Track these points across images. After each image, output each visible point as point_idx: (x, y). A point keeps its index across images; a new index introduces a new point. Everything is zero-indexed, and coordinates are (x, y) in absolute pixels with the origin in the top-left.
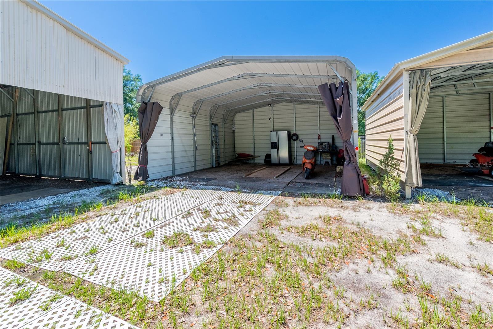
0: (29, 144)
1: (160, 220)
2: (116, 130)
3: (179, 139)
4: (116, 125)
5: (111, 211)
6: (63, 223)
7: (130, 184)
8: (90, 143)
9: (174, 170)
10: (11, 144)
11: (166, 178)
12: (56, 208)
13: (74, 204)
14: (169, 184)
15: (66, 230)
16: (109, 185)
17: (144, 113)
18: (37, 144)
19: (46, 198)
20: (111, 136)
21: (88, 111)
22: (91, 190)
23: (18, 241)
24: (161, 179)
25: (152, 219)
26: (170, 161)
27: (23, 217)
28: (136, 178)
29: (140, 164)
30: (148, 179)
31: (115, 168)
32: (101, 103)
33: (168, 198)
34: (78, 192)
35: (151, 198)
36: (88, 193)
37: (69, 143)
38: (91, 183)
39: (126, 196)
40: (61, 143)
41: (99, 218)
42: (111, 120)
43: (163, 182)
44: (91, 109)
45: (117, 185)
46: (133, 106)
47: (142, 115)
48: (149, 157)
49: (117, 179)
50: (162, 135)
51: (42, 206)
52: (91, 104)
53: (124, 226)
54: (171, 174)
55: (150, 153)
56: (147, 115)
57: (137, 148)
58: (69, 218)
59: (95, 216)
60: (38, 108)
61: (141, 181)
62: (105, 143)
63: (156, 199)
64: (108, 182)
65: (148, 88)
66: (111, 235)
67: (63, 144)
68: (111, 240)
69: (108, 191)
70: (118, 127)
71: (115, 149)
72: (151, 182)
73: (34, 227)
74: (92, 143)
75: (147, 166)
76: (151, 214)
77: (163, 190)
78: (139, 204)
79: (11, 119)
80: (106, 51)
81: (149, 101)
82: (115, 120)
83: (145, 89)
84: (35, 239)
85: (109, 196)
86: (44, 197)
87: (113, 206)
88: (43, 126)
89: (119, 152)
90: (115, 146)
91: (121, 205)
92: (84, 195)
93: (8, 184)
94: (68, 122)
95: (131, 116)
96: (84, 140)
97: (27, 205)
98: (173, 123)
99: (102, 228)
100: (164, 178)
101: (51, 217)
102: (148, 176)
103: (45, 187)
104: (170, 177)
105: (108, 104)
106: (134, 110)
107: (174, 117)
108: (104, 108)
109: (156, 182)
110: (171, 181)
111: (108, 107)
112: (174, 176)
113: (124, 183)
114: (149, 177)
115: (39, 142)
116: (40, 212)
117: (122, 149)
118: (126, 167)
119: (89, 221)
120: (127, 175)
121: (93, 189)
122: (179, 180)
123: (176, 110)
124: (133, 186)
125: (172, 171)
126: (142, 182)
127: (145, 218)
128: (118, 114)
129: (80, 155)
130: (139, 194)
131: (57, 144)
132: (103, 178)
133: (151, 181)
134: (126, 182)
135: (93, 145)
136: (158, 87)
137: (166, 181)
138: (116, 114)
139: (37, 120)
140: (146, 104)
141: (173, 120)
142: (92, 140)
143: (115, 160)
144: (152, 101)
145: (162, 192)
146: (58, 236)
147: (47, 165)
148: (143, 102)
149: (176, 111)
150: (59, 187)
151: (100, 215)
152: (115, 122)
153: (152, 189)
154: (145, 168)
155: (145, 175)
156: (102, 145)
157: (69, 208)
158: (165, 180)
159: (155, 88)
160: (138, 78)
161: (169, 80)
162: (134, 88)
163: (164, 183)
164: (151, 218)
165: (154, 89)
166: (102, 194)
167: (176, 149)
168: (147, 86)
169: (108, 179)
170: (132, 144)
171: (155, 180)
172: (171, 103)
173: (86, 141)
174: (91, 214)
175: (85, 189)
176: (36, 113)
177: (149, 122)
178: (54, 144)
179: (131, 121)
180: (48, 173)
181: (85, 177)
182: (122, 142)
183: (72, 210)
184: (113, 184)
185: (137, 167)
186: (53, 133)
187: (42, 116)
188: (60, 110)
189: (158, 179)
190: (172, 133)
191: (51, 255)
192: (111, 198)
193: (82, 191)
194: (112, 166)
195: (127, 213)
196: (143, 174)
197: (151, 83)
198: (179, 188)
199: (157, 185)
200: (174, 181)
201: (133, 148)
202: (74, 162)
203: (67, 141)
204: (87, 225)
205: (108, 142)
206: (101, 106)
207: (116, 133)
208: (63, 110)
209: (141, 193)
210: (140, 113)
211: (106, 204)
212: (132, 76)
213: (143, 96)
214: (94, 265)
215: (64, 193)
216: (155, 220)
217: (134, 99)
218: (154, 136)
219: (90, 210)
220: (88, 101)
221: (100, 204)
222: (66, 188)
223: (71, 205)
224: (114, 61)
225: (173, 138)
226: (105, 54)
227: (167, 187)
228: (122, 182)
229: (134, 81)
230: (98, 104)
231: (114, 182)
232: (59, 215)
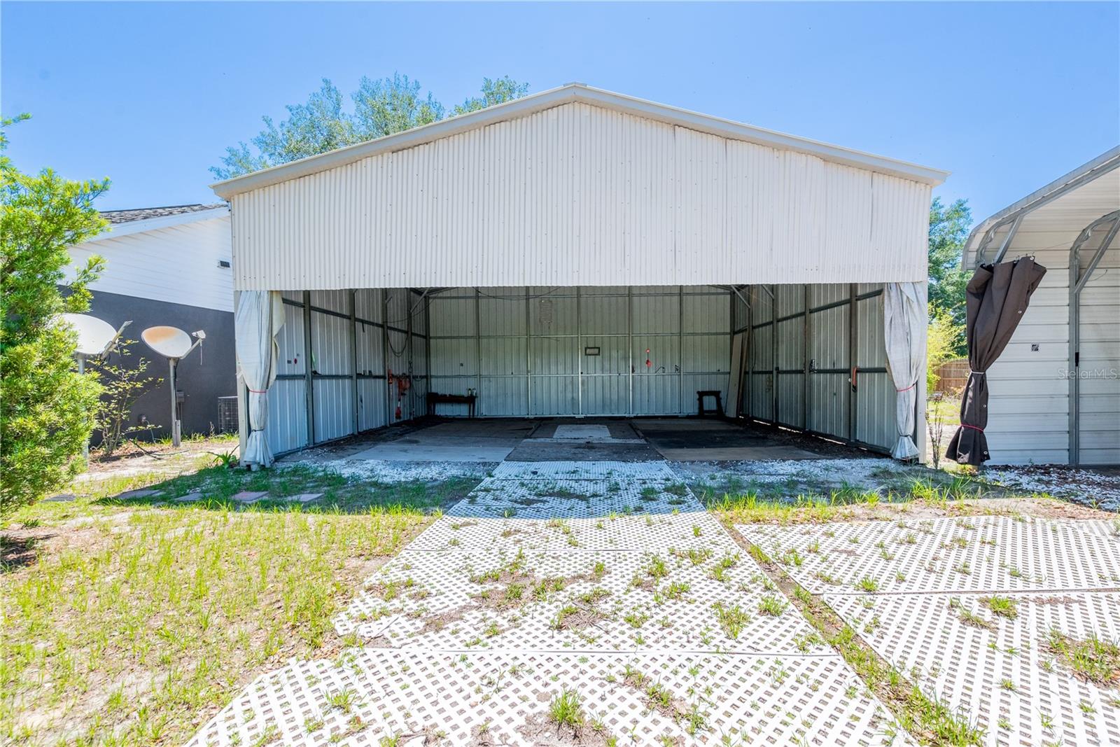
0: (766, 373)
1: (1033, 580)
2: (909, 342)
3: (1102, 356)
4: (908, 331)
5: (897, 517)
6: (814, 511)
7: (936, 466)
8: (854, 372)
9: (1074, 449)
10: (746, 373)
11: (1046, 470)
12: (801, 483)
13: (828, 482)
14: (1058, 489)
15: (819, 526)
16: (888, 459)
17: (983, 294)
18: (775, 372)
19: (787, 462)
20: (896, 357)
21: (853, 307)
22: (856, 462)
23: (759, 521)
24: (1028, 470)
25: (1007, 570)
26: (1064, 423)
27: (762, 485)
28: (952, 454)
29: (963, 422)
30: (987, 463)
31: (902, 426)
32: (877, 288)
33: (1059, 528)
34: (831, 461)
35: (997, 514)
36: (849, 468)
37: (819, 372)
38: (853, 449)
39: (928, 492)
40: (807, 371)
41: (874, 523)
42: (897, 321)
43: (1036, 478)
44: (859, 302)
45: (905, 462)
46: (944, 282)
47: (975, 301)
48: (992, 406)
49: (905, 449)
50: (1035, 348)
51: (783, 475)
52: (859, 293)
53: (929, 558)
54: (1064, 459)
55: (995, 397)
56: (991, 298)
57: (950, 381)
58: (821, 506)
59: (866, 517)
60: (777, 313)
61: (966, 463)
62: (882, 371)
63: (1015, 520)
64: (886, 453)
65: (999, 225)
66: (902, 567)
67: (810, 371)
68: (901, 580)
69: (887, 473)
70: (912, 334)
71: (905, 383)
72: (994, 471)
73: (776, 505)
74: (857, 372)
75: (985, 431)
76: (1003, 554)
77: (1037, 499)
78: (965, 519)
79: (746, 334)
80: (895, 171)
81: (1000, 260)
82: (906, 319)
83: (987, 232)
84: (779, 525)
85: (891, 482)
86: (784, 461)
87: (900, 506)
88: (782, 341)
89: (912, 391)
90: (904, 378)
91: (918, 509)
92: (841, 469)
93: (742, 432)
94: (819, 333)
95: (937, 306)
96: (843, 365)
97: (765, 469)
98: (1082, 309)
99: (882, 547)
100: (1037, 467)
101: (797, 496)
102: (985, 455)
103: (784, 444)
104: (1061, 467)
105: (894, 287)
106: (943, 291)
107: (1084, 291)
108: (886, 297)
109: (1012, 475)
110: (1065, 480)
111: (893, 293)
112: (1075, 465)
113: (921, 462)
114: (988, 457)
115: (777, 368)
116: (782, 483)
117: (919, 384)
118: (928, 428)
119: (855, 523)
120: (929, 444)
121: (858, 461)
122: (1099, 484)
123: (1094, 268)
124: (942, 471)
125: (1067, 453)
126: (969, 466)
127: (985, 559)
128: (915, 305)
129: (835, 394)
130: (963, 496)
131: (801, 372)
132: (875, 443)
133: (995, 468)
134: (927, 458)
135: (858, 374)
136: (1028, 217)
137: (1045, 478)
138: (910, 306)
139: (775, 333)
140: (990, 269)
141: (1082, 302)
142: (858, 365)
143: (904, 409)
144: (1008, 259)
145: (1034, 506)
146: (808, 533)
147: (787, 409)
148: (982, 266)
149: (1095, 272)
150: (802, 446)
151: (876, 518)
152: (907, 324)
153: (1000, 492)
154: (978, 433)
155: (978, 454)
156: (876, 374)
157: (820, 487)
158: (1042, 474)
159: (1021, 220)
160: (960, 209)
161: (1078, 183)
162: (947, 238)
163: (1039, 480)
164: (1003, 566)
165: (1019, 224)
166: (875, 475)
167: (1085, 388)
168: (994, 222)
169: (885, 446)
170: (938, 372)
171: (1006, 468)
172: (1074, 251)
173: (847, 367)
174: (857, 509)
175: (844, 458)
176: (775, 322)
177: (997, 316)
178: (796, 372)
179: (938, 317)
180: (789, 421)
181: (842, 436)
182: (920, 368)
183: (826, 493)
184: (898, 460)
185: (956, 428)
186: (796, 353)
187: (782, 326)
188: (807, 313)
189: (1017, 468)
190: (1075, 340)
191: (802, 560)
192: (894, 489)
193: (840, 462)
194: (896, 419)
195: (933, 531)
196: (972, 446)
197: (1009, 209)
198: (1099, 508)
199: (1013, 482)
200: (1074, 481)
201: (939, 382)
202: (825, 405)
203: (816, 368)
204: (852, 529)
205: (890, 368)
206: (879, 292)
207: (908, 348)
208: (811, 312)
209: (969, 493)
210: (969, 295)
211: (885, 499)
212: (943, 211)
213: (981, 253)
214: (871, 614)
215: (812, 459)
216: (1015, 574)
217: (945, 265)
218: (1009, 351)
219: (855, 502)
220: (853, 287)
221: (875, 494)
222: (813, 451)
223: (822, 483)
224: (910, 187)
225: (1077, 355)
226: (891, 179)
227: (1049, 494)
228: (918, 459)
229: (948, 219)
230: (873, 290)
231: (898, 455)
232: (808, 496)
